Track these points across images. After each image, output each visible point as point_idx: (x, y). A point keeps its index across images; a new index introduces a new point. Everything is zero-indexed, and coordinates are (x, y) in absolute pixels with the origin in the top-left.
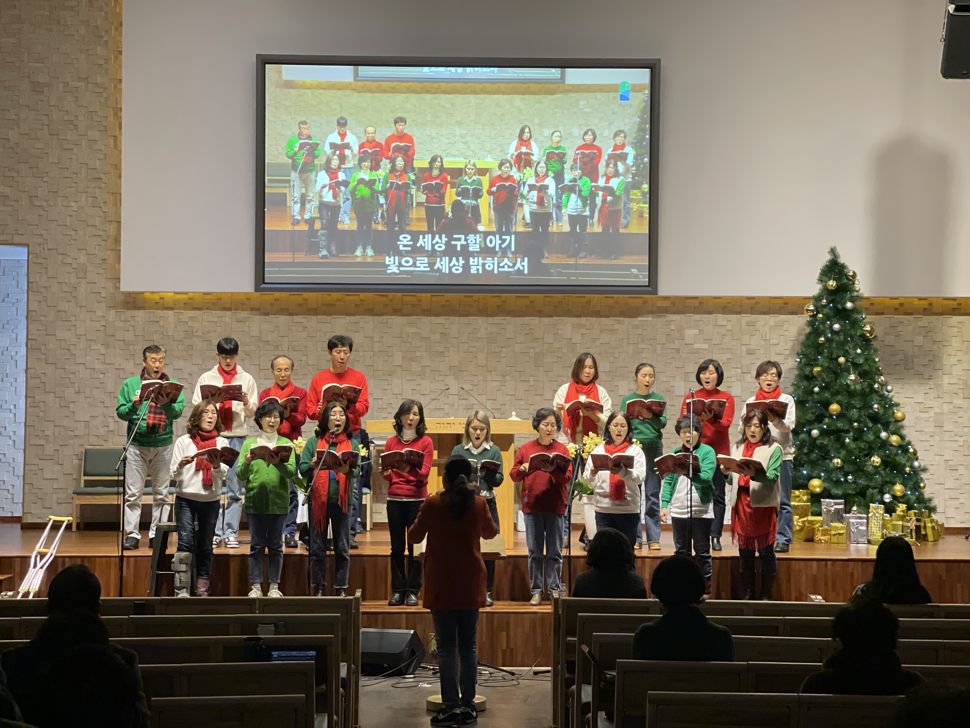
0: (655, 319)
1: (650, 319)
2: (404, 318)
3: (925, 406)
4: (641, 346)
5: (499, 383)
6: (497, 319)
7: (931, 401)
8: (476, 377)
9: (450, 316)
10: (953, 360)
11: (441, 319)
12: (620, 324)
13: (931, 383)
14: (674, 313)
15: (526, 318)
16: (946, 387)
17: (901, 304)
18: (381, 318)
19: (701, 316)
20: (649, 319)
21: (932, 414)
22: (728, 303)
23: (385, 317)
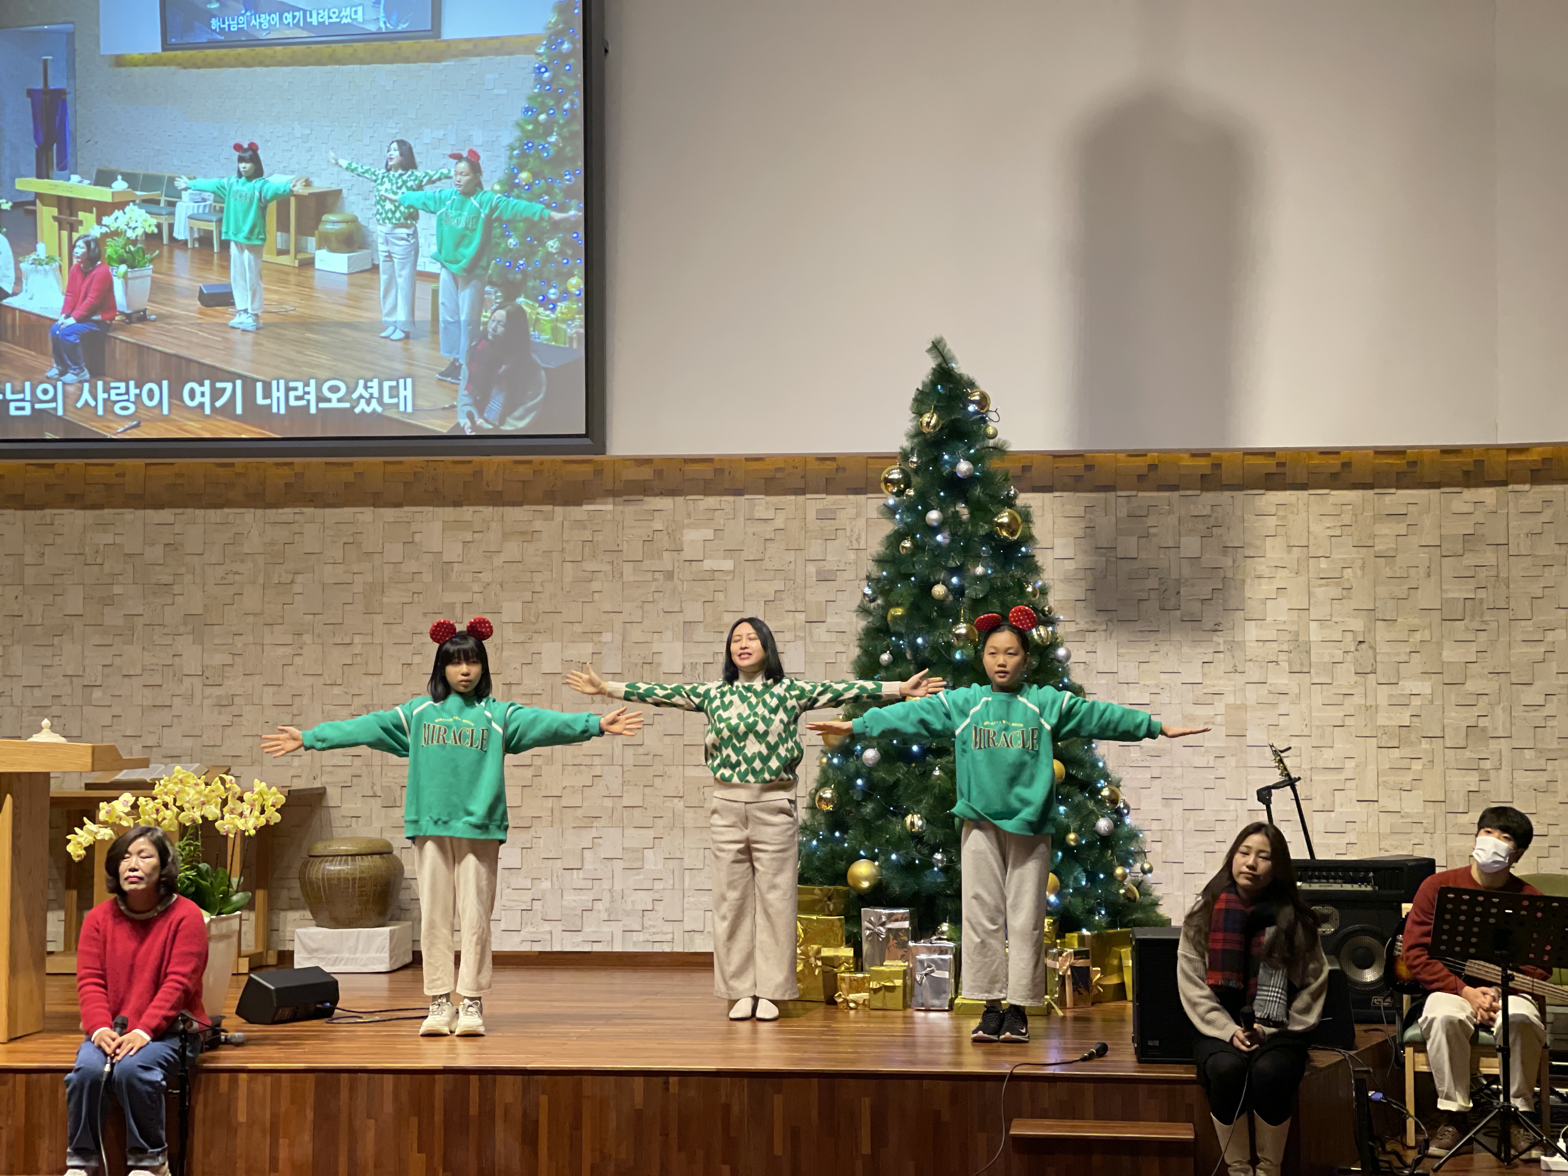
0: (620, 508)
1: (610, 507)
2: (89, 513)
3: (1205, 691)
4: (589, 566)
6: (287, 513)
7: (1221, 678)
8: (241, 637)
9: (186, 507)
10: (1266, 588)
11: (166, 515)
12: (545, 519)
13: (1218, 638)
14: (661, 494)
15: (346, 509)
16: (1253, 649)
17: (1153, 467)
18: (40, 513)
19: (718, 498)
20: (607, 507)
21: (1220, 706)
22: (778, 470)
23: (49, 512)
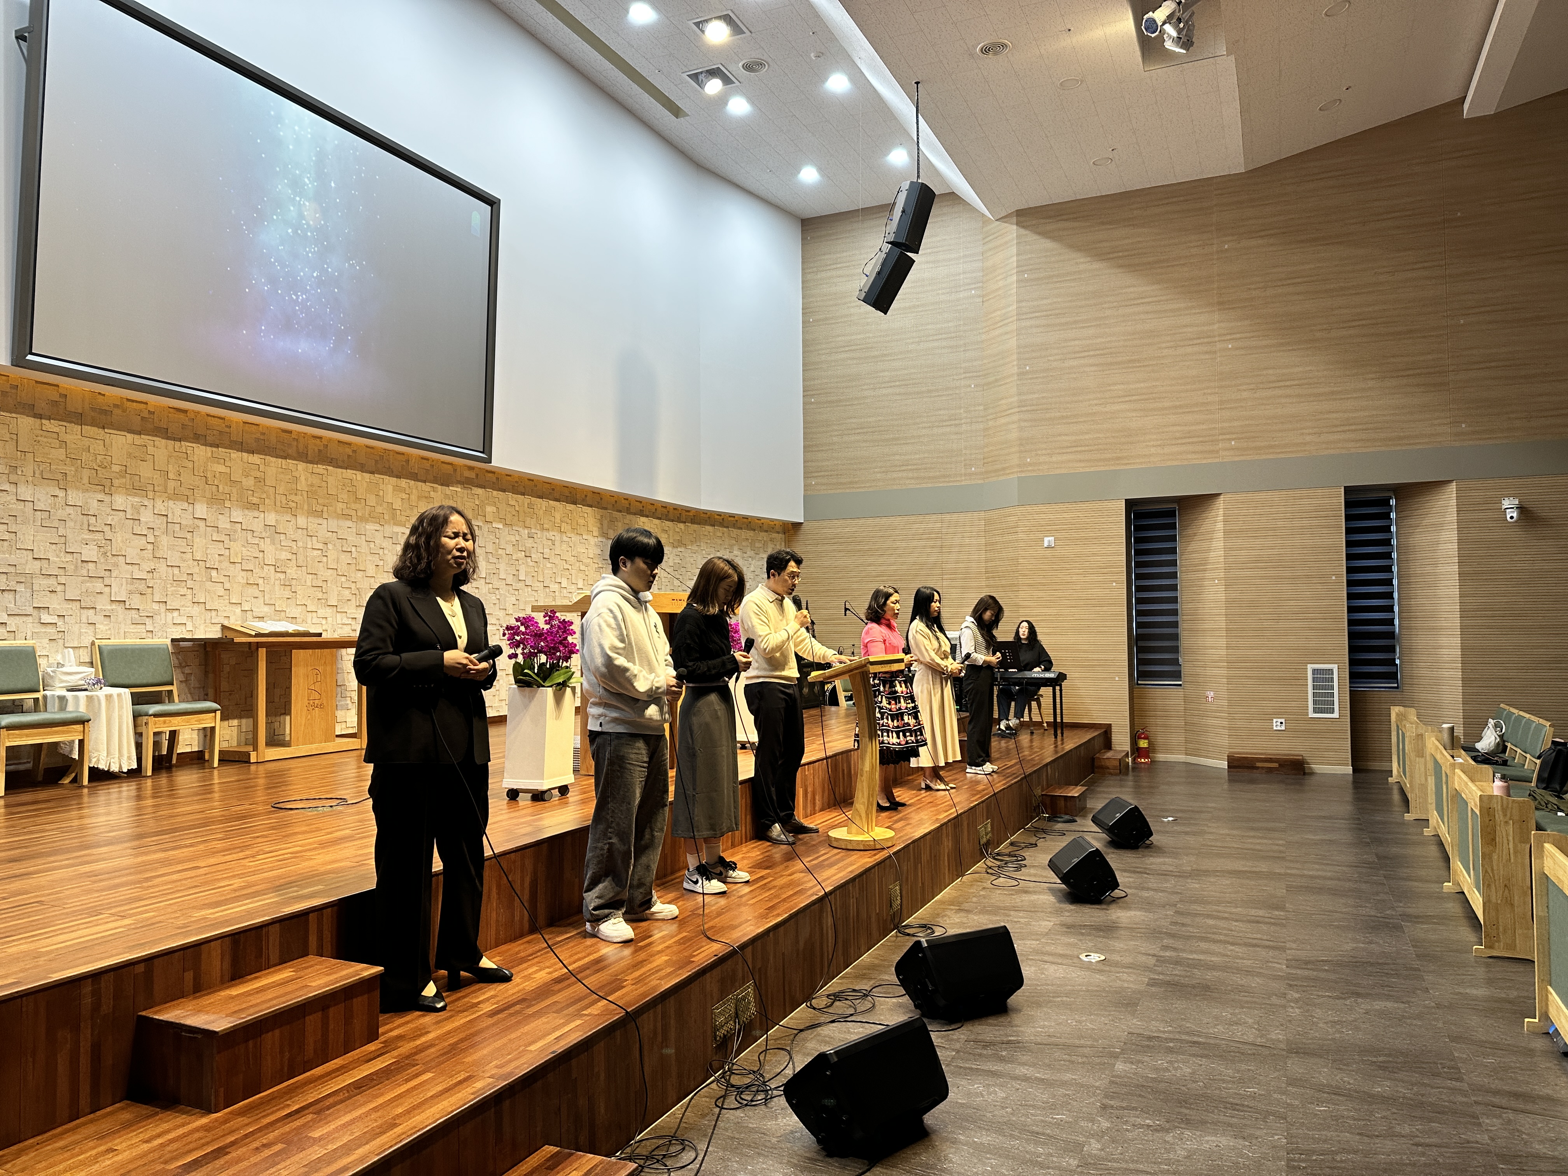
5: (319, 552)
6: (320, 468)
11: (256, 459)
18: (177, 444)
23: (183, 443)
